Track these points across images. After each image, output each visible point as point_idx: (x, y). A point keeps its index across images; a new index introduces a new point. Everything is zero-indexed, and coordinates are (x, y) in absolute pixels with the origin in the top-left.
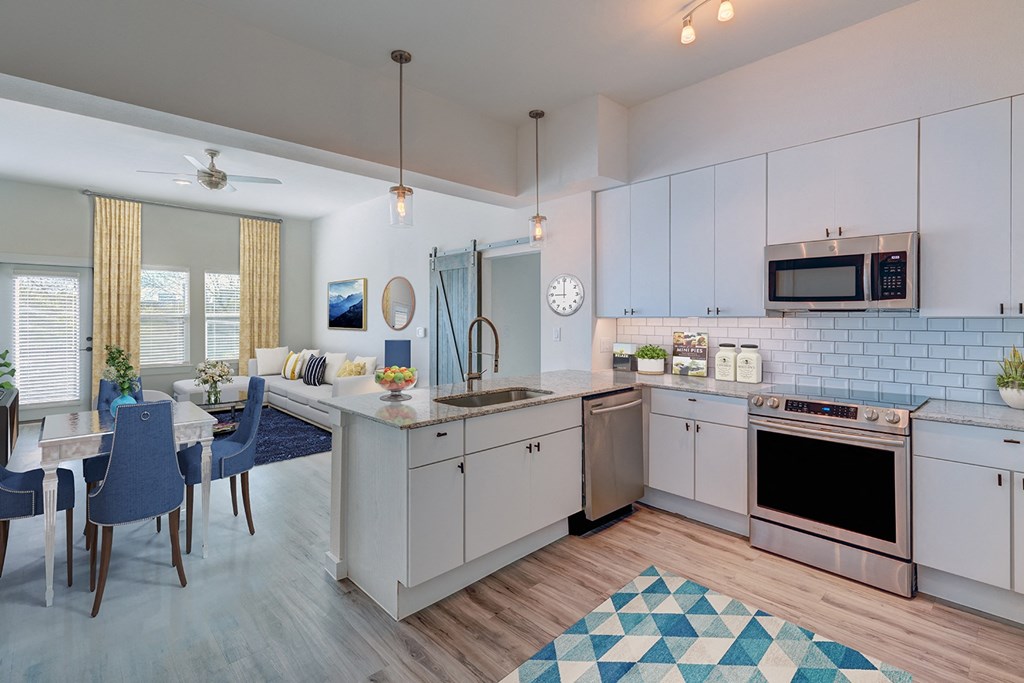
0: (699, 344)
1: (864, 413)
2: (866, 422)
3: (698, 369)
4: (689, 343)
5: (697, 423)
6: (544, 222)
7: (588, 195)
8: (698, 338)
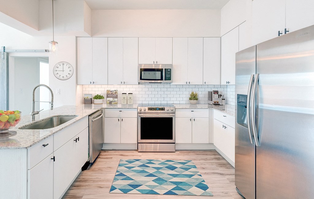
0: (115, 94)
1: (166, 109)
2: (171, 111)
3: (115, 101)
4: (112, 93)
5: (122, 118)
6: (56, 44)
7: (75, 38)
8: (115, 92)
